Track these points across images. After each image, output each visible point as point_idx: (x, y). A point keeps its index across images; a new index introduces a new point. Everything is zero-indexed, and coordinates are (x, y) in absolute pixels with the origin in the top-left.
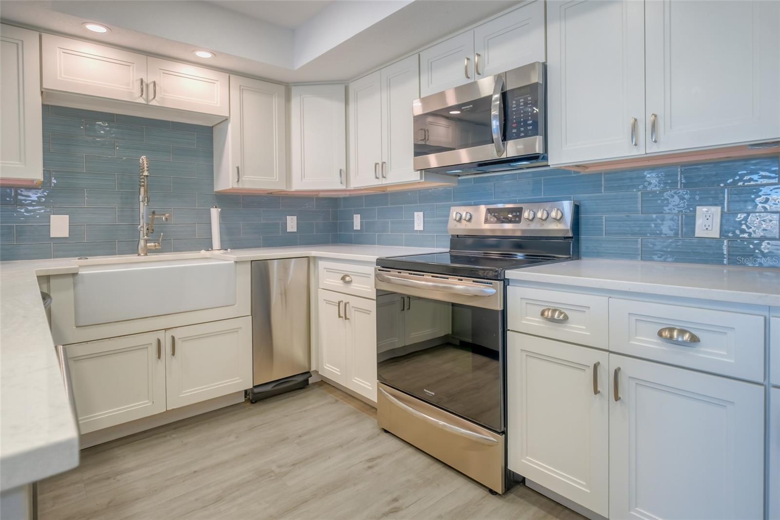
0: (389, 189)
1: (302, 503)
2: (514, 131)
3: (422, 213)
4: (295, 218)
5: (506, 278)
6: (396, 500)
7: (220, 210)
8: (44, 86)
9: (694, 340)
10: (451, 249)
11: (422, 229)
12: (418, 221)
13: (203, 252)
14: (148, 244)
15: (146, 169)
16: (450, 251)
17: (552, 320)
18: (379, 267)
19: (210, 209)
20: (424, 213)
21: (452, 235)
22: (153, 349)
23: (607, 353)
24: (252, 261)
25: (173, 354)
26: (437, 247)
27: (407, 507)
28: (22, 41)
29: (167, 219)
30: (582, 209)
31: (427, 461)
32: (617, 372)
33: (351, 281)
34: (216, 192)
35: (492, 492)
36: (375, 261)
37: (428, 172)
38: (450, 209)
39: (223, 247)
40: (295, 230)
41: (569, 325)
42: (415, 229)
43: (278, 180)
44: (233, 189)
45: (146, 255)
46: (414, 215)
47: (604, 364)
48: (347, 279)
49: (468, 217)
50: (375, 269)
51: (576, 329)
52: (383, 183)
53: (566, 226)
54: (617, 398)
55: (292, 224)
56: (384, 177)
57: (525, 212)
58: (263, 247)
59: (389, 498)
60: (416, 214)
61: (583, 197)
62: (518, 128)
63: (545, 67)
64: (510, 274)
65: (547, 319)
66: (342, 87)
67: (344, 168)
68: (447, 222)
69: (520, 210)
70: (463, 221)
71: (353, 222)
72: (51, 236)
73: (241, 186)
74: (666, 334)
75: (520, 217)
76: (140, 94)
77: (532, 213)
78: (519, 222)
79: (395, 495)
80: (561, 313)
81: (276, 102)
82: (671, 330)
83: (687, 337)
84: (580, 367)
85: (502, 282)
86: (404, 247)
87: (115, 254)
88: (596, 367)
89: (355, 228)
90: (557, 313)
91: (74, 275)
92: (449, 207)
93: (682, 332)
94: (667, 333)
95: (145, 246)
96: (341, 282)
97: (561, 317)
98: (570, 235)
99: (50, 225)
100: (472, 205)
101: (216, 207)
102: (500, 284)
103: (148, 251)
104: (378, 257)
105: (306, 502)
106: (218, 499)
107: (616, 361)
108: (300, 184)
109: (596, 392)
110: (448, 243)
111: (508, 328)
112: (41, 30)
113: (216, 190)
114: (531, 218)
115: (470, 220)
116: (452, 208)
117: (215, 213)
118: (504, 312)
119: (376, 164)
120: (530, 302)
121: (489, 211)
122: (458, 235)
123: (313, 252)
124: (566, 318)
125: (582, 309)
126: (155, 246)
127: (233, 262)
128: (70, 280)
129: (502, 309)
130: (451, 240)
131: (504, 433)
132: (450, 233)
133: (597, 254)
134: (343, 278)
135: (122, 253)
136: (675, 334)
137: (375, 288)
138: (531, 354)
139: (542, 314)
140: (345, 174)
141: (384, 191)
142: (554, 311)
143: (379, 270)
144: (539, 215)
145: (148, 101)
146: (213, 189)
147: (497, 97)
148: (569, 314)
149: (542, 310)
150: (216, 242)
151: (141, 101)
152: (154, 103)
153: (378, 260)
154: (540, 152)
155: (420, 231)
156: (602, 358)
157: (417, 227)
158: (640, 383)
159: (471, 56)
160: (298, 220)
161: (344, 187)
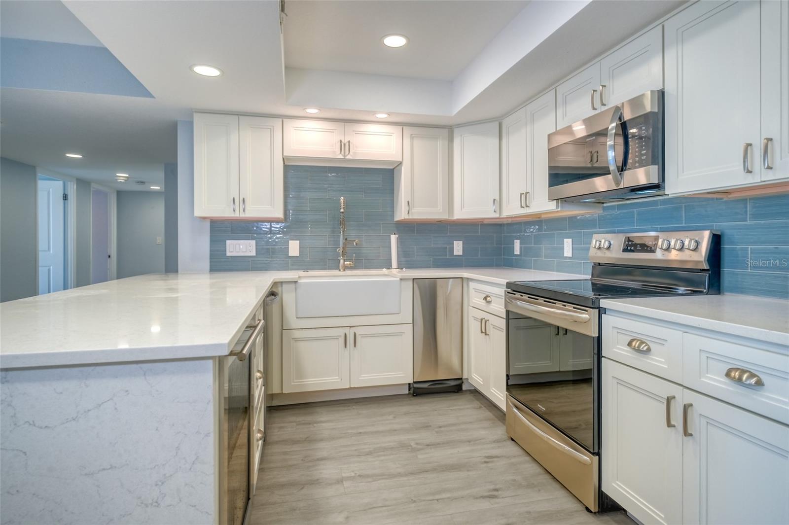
0: (543, 216)
1: (423, 472)
3: (571, 239)
4: (461, 242)
5: (601, 306)
6: (496, 490)
7: (397, 236)
8: (285, 155)
9: (759, 383)
10: (592, 277)
11: (571, 256)
12: (568, 248)
13: (384, 270)
14: (346, 263)
15: (342, 207)
16: (591, 279)
17: (638, 350)
18: (509, 290)
19: (391, 236)
20: (572, 240)
21: (594, 263)
22: (342, 340)
23: (682, 388)
24: (413, 279)
25: (355, 346)
26: (583, 274)
27: (503, 498)
28: (273, 126)
29: (356, 244)
31: (538, 470)
32: (686, 408)
33: (491, 301)
34: (396, 221)
35: (588, 510)
36: (505, 284)
37: (564, 201)
38: (592, 236)
39: (400, 267)
40: (461, 253)
41: (650, 357)
42: (565, 255)
43: (441, 211)
44: (405, 219)
45: (344, 270)
46: (564, 242)
47: (677, 398)
48: (488, 299)
49: (607, 245)
50: (505, 291)
51: (657, 361)
54: (686, 433)
55: (458, 248)
56: (527, 206)
58: (433, 267)
59: (492, 487)
60: (566, 240)
63: (663, 94)
64: (604, 303)
65: (634, 349)
66: (497, 124)
67: (498, 199)
68: (588, 249)
70: (601, 248)
71: (514, 247)
72: (290, 255)
73: (411, 217)
76: (340, 152)
77: (666, 242)
78: (655, 251)
79: (497, 487)
80: (646, 345)
82: (743, 371)
83: (753, 381)
84: (656, 399)
85: (597, 310)
86: (555, 273)
87: (326, 269)
88: (669, 400)
89: (514, 253)
90: (642, 345)
91: (296, 282)
92: (591, 234)
93: (752, 375)
94: (737, 373)
95: (344, 263)
96: (484, 301)
97: (646, 348)
99: (288, 248)
100: (615, 233)
101: (395, 234)
102: (593, 312)
103: (346, 268)
104: (508, 281)
105: (427, 471)
106: (369, 453)
108: (460, 213)
109: (669, 425)
110: (590, 271)
111: (603, 355)
112: (283, 117)
114: (665, 248)
115: (609, 248)
117: (394, 238)
118: (599, 339)
119: (522, 194)
120: (620, 331)
121: (628, 239)
122: (599, 263)
123: (465, 274)
124: (649, 350)
125: (662, 341)
126: (350, 264)
127: (399, 279)
128: (293, 286)
129: (597, 335)
130: (592, 267)
131: (599, 454)
132: (592, 261)
133: (741, 290)
134: (485, 298)
135: (330, 268)
136: (745, 376)
137: (505, 308)
138: (621, 382)
139: (631, 344)
140: (499, 203)
141: (539, 218)
143: (508, 293)
145: (345, 156)
146: (394, 219)
147: (612, 129)
148: (652, 346)
149: (629, 339)
150: (394, 263)
151: (341, 157)
152: (348, 157)
153: (507, 283)
154: (657, 180)
155: (569, 258)
156: (674, 391)
157: (566, 253)
158: (708, 421)
159: (598, 88)
160: (464, 244)
161: (497, 215)
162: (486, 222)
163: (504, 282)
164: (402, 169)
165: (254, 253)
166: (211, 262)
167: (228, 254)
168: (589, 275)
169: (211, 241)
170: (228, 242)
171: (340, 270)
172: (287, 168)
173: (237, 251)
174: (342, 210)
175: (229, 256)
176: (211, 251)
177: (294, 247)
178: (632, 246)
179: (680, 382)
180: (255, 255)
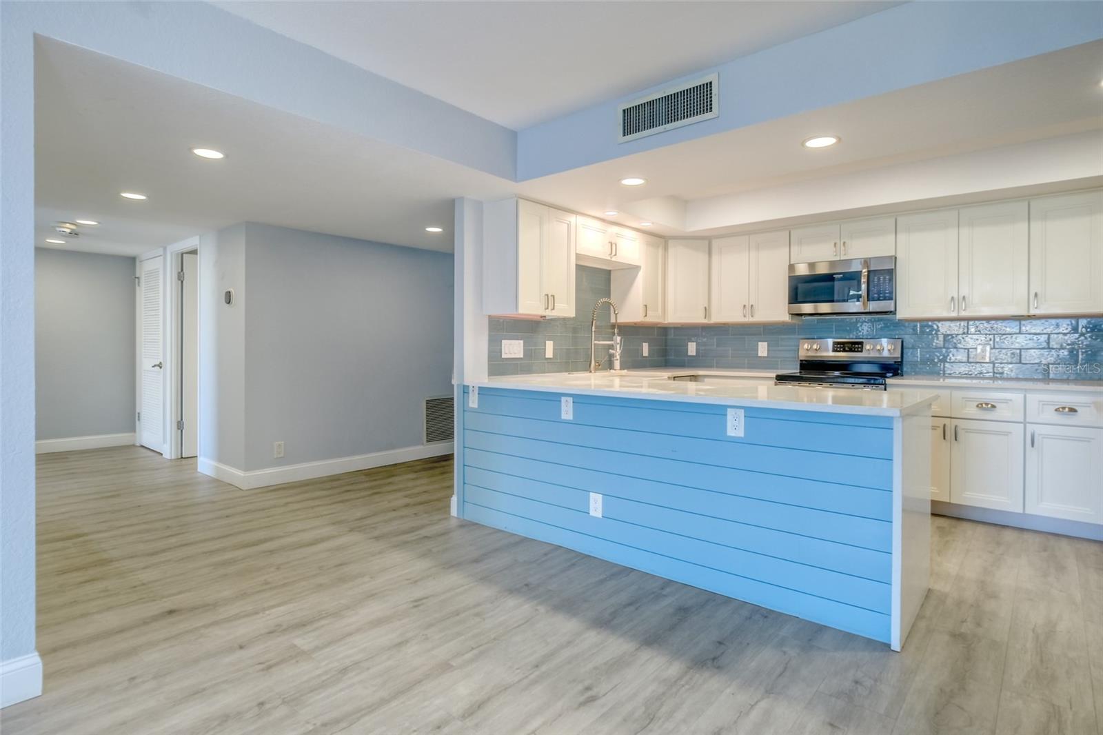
2: (875, 296)
3: (767, 343)
4: (647, 344)
7: (623, 338)
8: (578, 252)
9: (993, 406)
11: (766, 355)
12: (763, 349)
14: (596, 364)
21: (801, 360)
23: (950, 418)
26: (781, 369)
30: (906, 345)
32: (956, 427)
37: (794, 315)
38: (798, 342)
39: (623, 368)
40: (647, 355)
44: (641, 321)
45: (595, 372)
46: (758, 344)
47: (949, 424)
49: (818, 347)
52: (751, 320)
53: (895, 354)
54: (956, 440)
55: (645, 349)
56: (751, 316)
57: (866, 345)
60: (760, 343)
61: (904, 336)
62: (878, 295)
63: (896, 260)
66: (707, 242)
67: (707, 307)
68: (798, 351)
69: (862, 343)
70: (812, 350)
71: (687, 349)
72: (546, 357)
73: (649, 320)
74: (980, 406)
75: (862, 348)
76: (610, 254)
77: (872, 345)
78: (861, 351)
81: (661, 252)
82: (982, 404)
83: (989, 406)
84: (935, 427)
86: (746, 370)
88: (944, 425)
89: (690, 354)
93: (987, 404)
98: (899, 360)
99: (546, 349)
102: (881, 386)
103: (596, 370)
107: (955, 422)
109: (944, 439)
110: (799, 367)
112: (577, 214)
114: (871, 349)
115: (819, 349)
116: (802, 341)
119: (744, 306)
121: (835, 343)
122: (808, 360)
130: (802, 363)
136: (984, 405)
140: (707, 311)
144: (878, 347)
145: (611, 258)
146: (610, 321)
147: (865, 272)
150: (617, 364)
151: (609, 258)
152: (614, 259)
153: (777, 376)
154: (893, 309)
155: (764, 357)
156: (947, 421)
157: (760, 354)
158: (968, 431)
159: (838, 242)
160: (649, 346)
161: (705, 321)
163: (774, 375)
164: (638, 273)
166: (489, 365)
167: (503, 355)
168: (796, 369)
169: (490, 340)
170: (504, 342)
171: (591, 372)
172: (579, 267)
173: (510, 352)
175: (504, 358)
176: (489, 352)
177: (549, 349)
178: (840, 348)
179: (949, 416)
180: (522, 356)
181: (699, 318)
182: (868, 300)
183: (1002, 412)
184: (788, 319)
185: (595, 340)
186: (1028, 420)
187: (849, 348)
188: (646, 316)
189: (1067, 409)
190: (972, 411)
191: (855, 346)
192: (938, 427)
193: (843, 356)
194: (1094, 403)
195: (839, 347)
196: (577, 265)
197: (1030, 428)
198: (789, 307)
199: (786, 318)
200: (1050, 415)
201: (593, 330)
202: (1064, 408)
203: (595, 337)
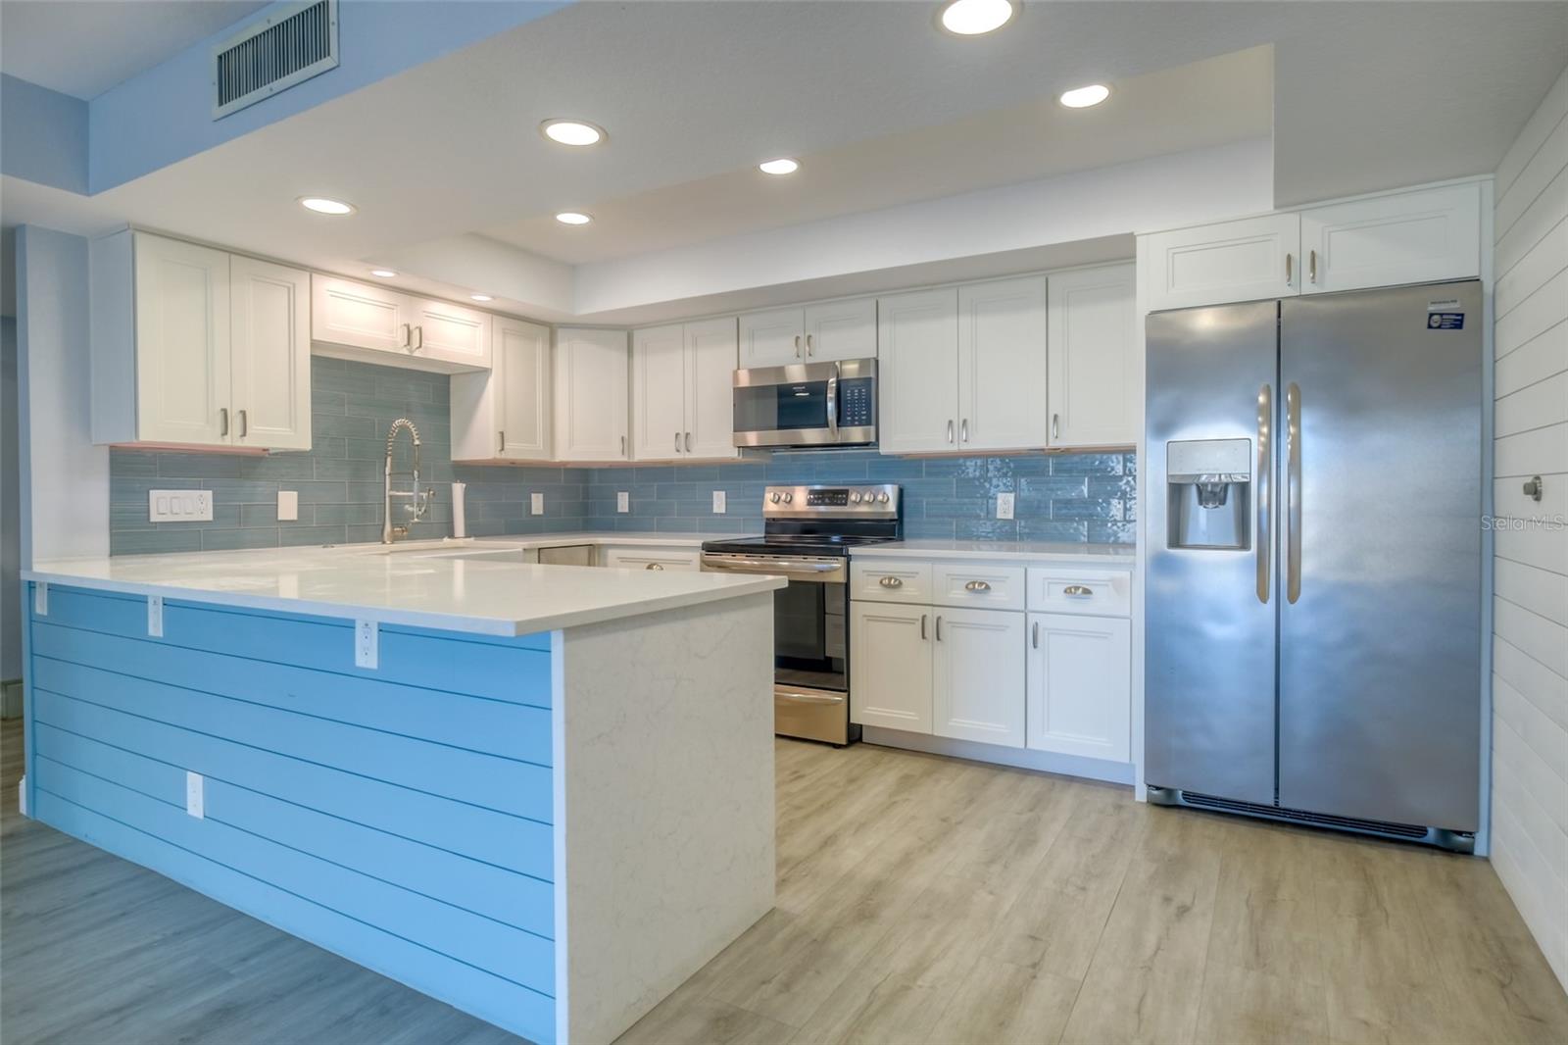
2: (849, 418)
3: (724, 493)
4: (541, 496)
5: (849, 554)
7: (464, 485)
8: (315, 338)
9: (988, 588)
10: (766, 534)
11: (724, 511)
12: (719, 502)
13: (446, 540)
14: (394, 529)
15: (415, 436)
16: (765, 537)
17: (889, 586)
19: (450, 485)
20: (726, 493)
21: (767, 519)
23: (932, 607)
24: (540, 549)
26: (744, 532)
28: (294, 285)
30: (905, 492)
32: (939, 618)
34: (455, 462)
35: (836, 746)
36: (700, 545)
37: (745, 449)
38: (764, 489)
39: (471, 534)
40: (541, 512)
41: (903, 589)
42: (714, 512)
43: (540, 448)
44: (495, 459)
45: (393, 543)
46: (713, 495)
47: (929, 615)
48: (656, 568)
49: (787, 498)
50: (701, 554)
51: (909, 592)
52: (687, 457)
53: (892, 507)
54: (938, 639)
55: (537, 503)
56: (688, 451)
57: (851, 494)
58: (505, 535)
60: (715, 493)
61: (906, 481)
62: (853, 415)
63: (877, 362)
64: (853, 550)
65: (885, 586)
66: (623, 336)
67: (626, 436)
68: (762, 504)
69: (846, 492)
70: (781, 502)
71: (617, 502)
72: (279, 518)
73: (507, 456)
74: (970, 586)
75: (846, 499)
76: (406, 342)
77: (859, 496)
78: (845, 504)
80: (896, 580)
81: (540, 349)
82: (974, 583)
83: (983, 587)
84: (910, 621)
85: (846, 558)
87: (345, 543)
88: (924, 617)
89: (620, 510)
90: (893, 581)
92: (762, 487)
93: (981, 584)
94: (972, 585)
95: (391, 531)
97: (897, 583)
98: (896, 517)
99: (277, 505)
101: (461, 481)
102: (842, 559)
103: (395, 539)
104: (704, 542)
107: (939, 612)
108: (564, 454)
109: (924, 637)
110: (764, 530)
111: (852, 598)
112: (313, 270)
113: (455, 457)
114: (858, 500)
115: (789, 502)
116: (767, 488)
117: (458, 489)
118: (847, 586)
119: (677, 435)
120: (870, 573)
121: (811, 492)
122: (774, 518)
123: (596, 539)
124: (900, 583)
125: (912, 575)
126: (402, 532)
127: (521, 550)
129: (846, 581)
130: (767, 523)
131: (847, 690)
132: (767, 516)
133: (919, 536)
134: (648, 568)
136: (977, 585)
138: (871, 618)
139: (881, 582)
140: (627, 442)
142: (890, 579)
143: (706, 555)
144: (866, 498)
145: (411, 350)
146: (450, 458)
147: (832, 383)
148: (902, 580)
149: (880, 579)
150: (460, 528)
151: (405, 352)
152: (417, 354)
153: (703, 544)
154: (873, 440)
155: (721, 514)
156: (927, 611)
157: (716, 510)
158: (954, 624)
159: (801, 335)
160: (544, 497)
161: (625, 459)
162: (569, 466)
164: (487, 379)
165: (209, 516)
166: (111, 535)
167: (154, 518)
168: (760, 532)
169: (113, 491)
170: (153, 493)
171: (384, 543)
173: (175, 511)
174: (417, 442)
175: (156, 523)
176: (111, 511)
177: (288, 505)
178: (819, 499)
179: (930, 603)
180: (211, 518)
181: (612, 454)
182: (838, 426)
183: (998, 596)
184: (736, 455)
185: (391, 489)
186: (1030, 607)
187: (829, 499)
188: (503, 449)
189: (1081, 590)
190: (959, 595)
191: (837, 496)
192: (918, 620)
193: (824, 510)
194: (1112, 580)
195: (819, 497)
196: (313, 358)
197: (1032, 619)
198: (734, 436)
199: (731, 453)
200: (1058, 600)
201: (387, 473)
202: (1077, 588)
203: (391, 483)
